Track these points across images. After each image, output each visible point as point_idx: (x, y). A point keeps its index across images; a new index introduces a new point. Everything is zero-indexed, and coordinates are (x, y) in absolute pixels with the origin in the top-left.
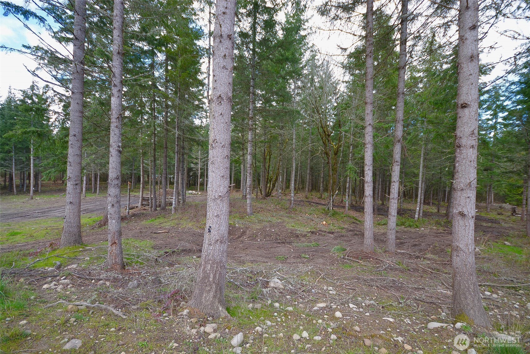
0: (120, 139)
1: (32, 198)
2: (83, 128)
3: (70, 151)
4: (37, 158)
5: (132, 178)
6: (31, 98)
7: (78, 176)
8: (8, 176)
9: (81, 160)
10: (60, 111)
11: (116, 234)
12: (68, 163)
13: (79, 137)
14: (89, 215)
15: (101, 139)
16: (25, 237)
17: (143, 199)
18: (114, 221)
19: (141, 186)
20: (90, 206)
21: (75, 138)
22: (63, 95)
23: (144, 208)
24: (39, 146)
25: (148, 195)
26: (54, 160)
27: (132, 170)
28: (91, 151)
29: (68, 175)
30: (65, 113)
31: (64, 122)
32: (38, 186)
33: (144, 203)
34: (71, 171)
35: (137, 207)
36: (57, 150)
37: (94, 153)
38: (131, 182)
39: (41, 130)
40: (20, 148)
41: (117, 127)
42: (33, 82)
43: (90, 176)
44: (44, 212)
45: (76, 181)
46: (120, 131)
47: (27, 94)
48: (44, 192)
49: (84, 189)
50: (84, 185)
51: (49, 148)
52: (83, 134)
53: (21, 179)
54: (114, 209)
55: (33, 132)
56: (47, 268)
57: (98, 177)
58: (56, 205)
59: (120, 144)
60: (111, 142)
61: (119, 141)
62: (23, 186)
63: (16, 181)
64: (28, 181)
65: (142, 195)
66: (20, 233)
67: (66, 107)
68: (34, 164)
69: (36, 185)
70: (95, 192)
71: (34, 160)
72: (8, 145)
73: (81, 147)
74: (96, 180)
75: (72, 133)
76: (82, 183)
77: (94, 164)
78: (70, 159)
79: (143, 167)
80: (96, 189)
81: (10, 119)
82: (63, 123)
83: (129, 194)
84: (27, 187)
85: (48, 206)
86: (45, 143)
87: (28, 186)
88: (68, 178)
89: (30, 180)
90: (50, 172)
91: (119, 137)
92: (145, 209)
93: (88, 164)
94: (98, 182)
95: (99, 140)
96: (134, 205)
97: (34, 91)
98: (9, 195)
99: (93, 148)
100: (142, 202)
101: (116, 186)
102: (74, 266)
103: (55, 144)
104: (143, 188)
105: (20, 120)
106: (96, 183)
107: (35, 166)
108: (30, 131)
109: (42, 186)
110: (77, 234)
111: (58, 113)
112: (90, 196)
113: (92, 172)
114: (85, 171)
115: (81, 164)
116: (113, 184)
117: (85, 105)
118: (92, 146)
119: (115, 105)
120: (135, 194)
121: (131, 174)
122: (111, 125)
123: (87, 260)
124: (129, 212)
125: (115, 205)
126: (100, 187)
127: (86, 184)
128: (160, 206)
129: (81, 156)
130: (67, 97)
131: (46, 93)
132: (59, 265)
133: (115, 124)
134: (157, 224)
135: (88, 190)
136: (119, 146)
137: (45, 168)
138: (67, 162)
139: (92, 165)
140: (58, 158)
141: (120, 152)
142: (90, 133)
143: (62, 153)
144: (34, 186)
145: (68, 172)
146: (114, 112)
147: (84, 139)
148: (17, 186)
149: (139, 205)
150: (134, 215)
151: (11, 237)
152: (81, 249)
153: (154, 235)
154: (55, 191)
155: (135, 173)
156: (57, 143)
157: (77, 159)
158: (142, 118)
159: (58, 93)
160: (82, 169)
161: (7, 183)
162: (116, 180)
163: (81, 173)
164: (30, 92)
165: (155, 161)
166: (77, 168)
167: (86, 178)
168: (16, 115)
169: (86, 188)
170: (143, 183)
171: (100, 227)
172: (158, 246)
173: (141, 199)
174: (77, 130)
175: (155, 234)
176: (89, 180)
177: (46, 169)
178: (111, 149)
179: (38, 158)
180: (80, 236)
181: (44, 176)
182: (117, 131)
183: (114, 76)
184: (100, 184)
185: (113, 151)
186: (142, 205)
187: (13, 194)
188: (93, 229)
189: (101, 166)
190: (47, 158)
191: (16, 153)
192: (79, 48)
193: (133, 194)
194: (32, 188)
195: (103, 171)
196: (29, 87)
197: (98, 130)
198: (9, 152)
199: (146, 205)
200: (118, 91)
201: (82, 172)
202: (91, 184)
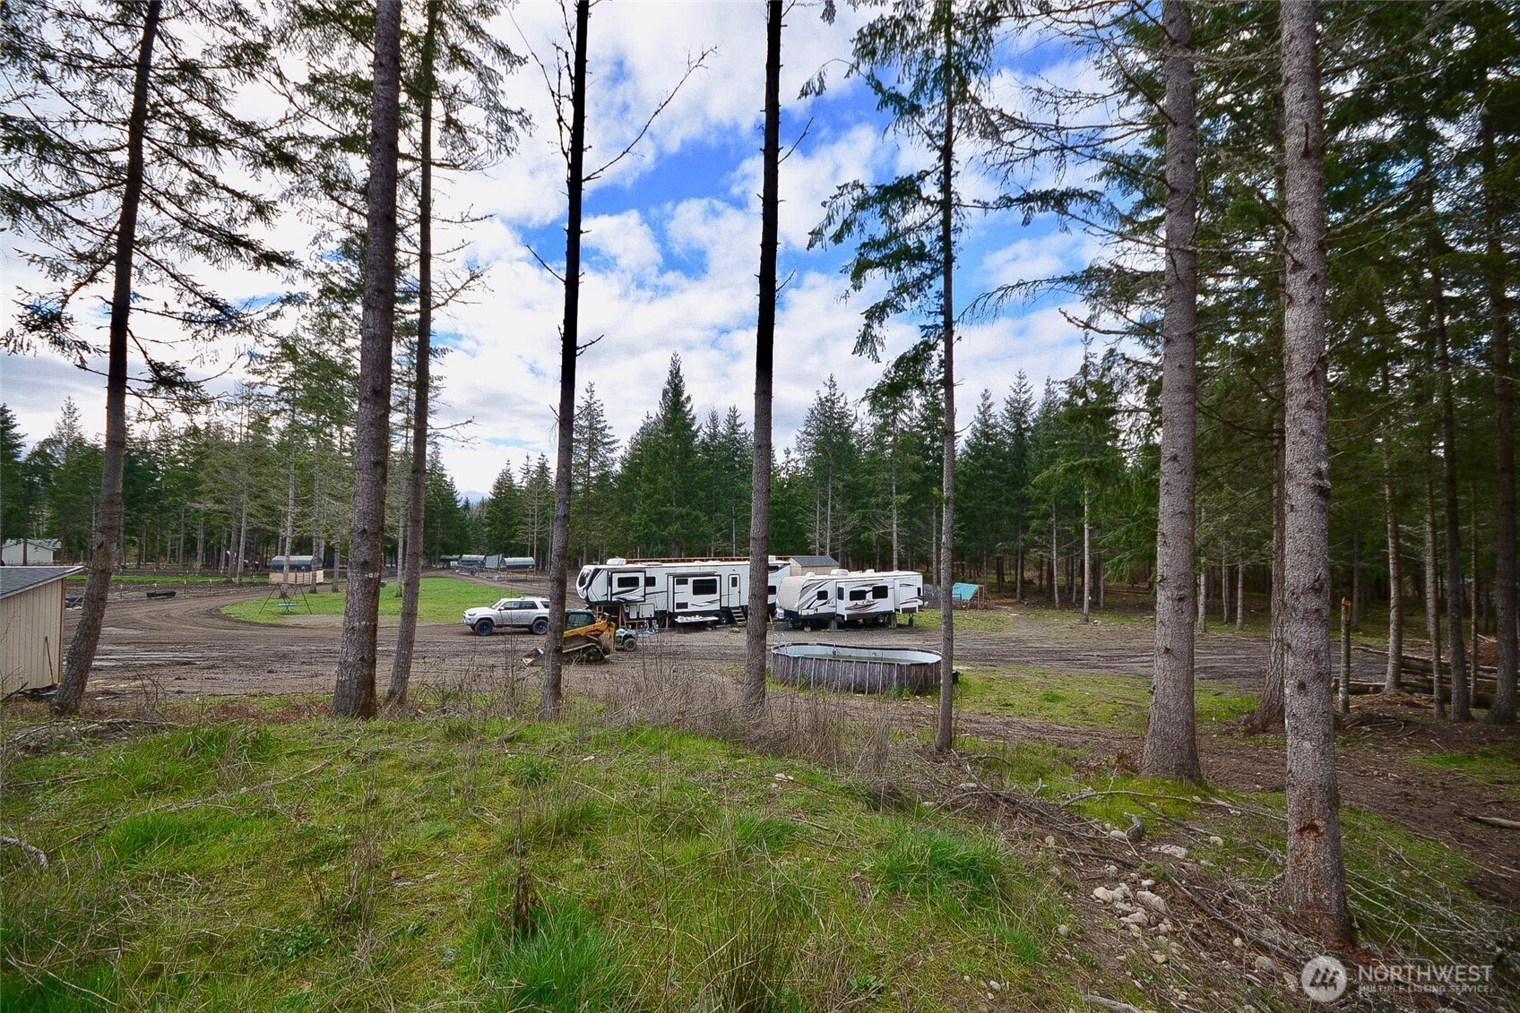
0: (1323, 448)
1: (1087, 620)
2: (1196, 439)
3: (1164, 502)
4: (1096, 526)
5: (1350, 584)
6: (1083, 394)
7: (1186, 574)
8: (1045, 568)
9: (1193, 526)
10: (1141, 405)
11: (1318, 796)
12: (1159, 538)
13: (1186, 460)
14: (1216, 686)
15: (1245, 468)
16: (1072, 710)
17: (1403, 665)
18: (1307, 745)
19: (1393, 615)
20: (1219, 661)
21: (1176, 465)
22: (1145, 364)
23: (1408, 697)
24: (1098, 498)
25: (1420, 651)
26: (1130, 530)
27: (1349, 558)
28: (1220, 501)
29: (1159, 571)
30: (1151, 409)
31: (1149, 431)
32: (1099, 593)
33: (1405, 678)
34: (1167, 560)
35: (1378, 689)
36: (1135, 504)
37: (1227, 509)
38: (1350, 599)
39: (1102, 458)
40: (1065, 506)
41: (1309, 406)
42: (1086, 358)
43: (1217, 573)
44: (1111, 658)
45: (1179, 588)
46: (1320, 418)
47: (1075, 387)
48: (1110, 608)
49: (1201, 609)
50: (1201, 599)
51: (1117, 502)
52: (1198, 455)
53: (1067, 574)
54: (1306, 701)
55: (1086, 466)
56: (1108, 826)
57: (1240, 576)
58: (1134, 643)
59: (1324, 466)
60: (1288, 460)
61: (1318, 456)
62: (1071, 589)
63: (1059, 579)
64: (1080, 580)
65: (1399, 648)
66: (1062, 699)
67: (1154, 392)
68: (1090, 541)
69: (1094, 591)
70: (1232, 619)
71: (1090, 531)
72: (1044, 501)
73: (1192, 492)
74: (1233, 588)
75: (1166, 453)
76: (1195, 594)
77: (1227, 539)
78: (1165, 526)
79: (1398, 548)
80: (1233, 611)
81: (1048, 447)
82: (1147, 437)
83: (1348, 642)
84: (1078, 592)
85: (1119, 643)
86: (1109, 490)
87: (1081, 592)
88: (1159, 578)
89: (1083, 577)
90: (1120, 561)
91: (1319, 441)
92: (1411, 705)
93: (1211, 540)
94: (1240, 592)
95: (1240, 469)
96: (1363, 681)
97: (1089, 378)
98: (1047, 608)
99: (1224, 494)
100: (1397, 675)
101: (1313, 617)
102: (1180, 852)
103: (1130, 490)
104: (1401, 623)
105: (1064, 446)
106: (1233, 595)
107: (1093, 545)
108: (1079, 465)
109: (1106, 593)
110: (1186, 747)
111: (1137, 410)
112: (1219, 633)
113: (1221, 562)
114: (1203, 560)
115: (1191, 538)
116: (1301, 608)
117: (1199, 375)
118: (1221, 487)
119: (1302, 333)
120: (1367, 640)
121: (1350, 572)
122: (1289, 403)
123: (1215, 843)
124: (1346, 703)
125: (1311, 686)
126: (1245, 608)
127: (1207, 596)
128: (1482, 703)
129: (1191, 516)
130: (1157, 369)
131: (1109, 369)
132: (1138, 830)
133: (1303, 398)
134: (1481, 780)
135: (1213, 611)
136: (1319, 474)
137: (1111, 551)
138: (1156, 534)
139: (1222, 542)
140: (1139, 527)
141: (1322, 492)
142: (1216, 451)
143: (1146, 513)
144: (1091, 593)
145: (1159, 562)
146: (1296, 357)
147: (1200, 471)
148: (1061, 590)
149: (1387, 681)
150: (1369, 719)
151: (1047, 704)
152: (1197, 799)
153: (1472, 829)
154: (1133, 607)
155: (1363, 571)
156: (1134, 487)
157: (1183, 525)
158: (1386, 377)
159: (1136, 363)
160: (1196, 553)
161: (1045, 582)
162: (1311, 596)
163: (1193, 566)
164: (1081, 382)
165: (1454, 523)
166: (1183, 552)
167: (1207, 579)
168: (1058, 437)
169: (1207, 607)
170: (1400, 607)
171: (1250, 732)
172: (1498, 888)
173: (1391, 661)
174: (1181, 442)
175: (1477, 827)
176: (1214, 587)
177: (1113, 553)
178: (1290, 487)
179: (1098, 527)
180: (1193, 756)
181: (1108, 573)
182: (1310, 421)
183: (1294, 235)
184: (1244, 598)
185: (1298, 494)
186: (1399, 684)
187: (1054, 608)
188: (1229, 733)
189: (1246, 544)
190: (1115, 526)
191: (1058, 519)
192: (1180, 214)
193: (1359, 639)
194: (1087, 597)
195: (1255, 558)
196: (1078, 370)
197: (1238, 437)
198: (1047, 515)
199: (1414, 689)
200: (1309, 283)
201: (1194, 563)
202: (1220, 596)
